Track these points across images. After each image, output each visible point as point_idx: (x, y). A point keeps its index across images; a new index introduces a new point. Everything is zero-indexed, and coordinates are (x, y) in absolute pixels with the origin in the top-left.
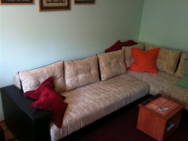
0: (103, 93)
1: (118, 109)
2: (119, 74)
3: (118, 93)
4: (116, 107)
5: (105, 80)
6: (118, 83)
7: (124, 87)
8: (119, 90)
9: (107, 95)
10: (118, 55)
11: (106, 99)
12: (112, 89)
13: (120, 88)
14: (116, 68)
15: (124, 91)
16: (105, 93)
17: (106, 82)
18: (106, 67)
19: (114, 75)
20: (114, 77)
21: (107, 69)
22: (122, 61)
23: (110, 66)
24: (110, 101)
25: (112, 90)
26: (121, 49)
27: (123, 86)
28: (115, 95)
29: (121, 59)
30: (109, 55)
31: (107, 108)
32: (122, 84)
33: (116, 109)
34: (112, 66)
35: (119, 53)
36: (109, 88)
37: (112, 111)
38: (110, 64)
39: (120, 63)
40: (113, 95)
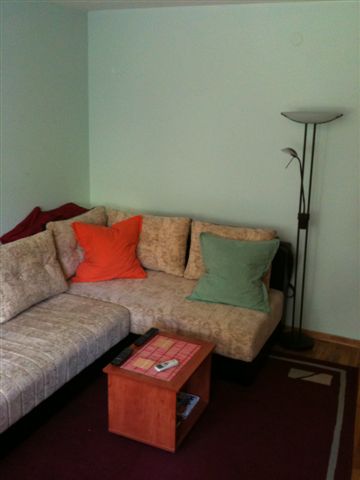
0: (4, 357)
1: (52, 392)
2: (47, 296)
3: (47, 348)
4: (46, 387)
5: (9, 320)
6: (45, 321)
7: (64, 328)
8: (50, 340)
9: (15, 361)
10: (38, 247)
11: (13, 372)
12: (28, 340)
13: (52, 335)
14: (35, 283)
15: (64, 340)
16: (9, 357)
17: (13, 323)
18: (7, 284)
19: (34, 300)
20: (34, 306)
21: (9, 288)
22: (52, 259)
23: (18, 279)
24: (27, 374)
25: (29, 345)
26: (44, 229)
27: (59, 328)
28: (40, 355)
29: (48, 256)
30: (10, 250)
31: (20, 397)
32: (58, 323)
33: (46, 395)
34: (24, 276)
35: (38, 241)
36: (23, 339)
37: (37, 402)
38: (16, 274)
39: (47, 267)
40: (34, 357)
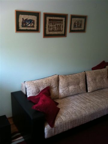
0: (89, 102)
2: (103, 88)
3: (101, 103)
4: (99, 115)
5: (91, 92)
6: (101, 95)
7: (107, 99)
8: (102, 101)
9: (92, 104)
10: (103, 73)
11: (91, 107)
12: (96, 99)
13: (103, 99)
14: (100, 83)
15: (106, 102)
16: (90, 103)
17: (92, 93)
18: (92, 82)
19: (99, 88)
20: (98, 90)
21: (93, 83)
22: (106, 77)
23: (95, 81)
24: (94, 109)
25: (96, 101)
26: (105, 68)
27: (105, 98)
28: (99, 105)
30: (95, 72)
31: (92, 115)
33: (98, 117)
34: (97, 81)
35: (103, 71)
36: (94, 98)
37: (95, 118)
38: (95, 80)
39: (104, 79)
40: (97, 105)
